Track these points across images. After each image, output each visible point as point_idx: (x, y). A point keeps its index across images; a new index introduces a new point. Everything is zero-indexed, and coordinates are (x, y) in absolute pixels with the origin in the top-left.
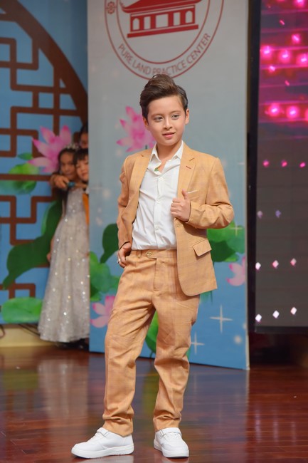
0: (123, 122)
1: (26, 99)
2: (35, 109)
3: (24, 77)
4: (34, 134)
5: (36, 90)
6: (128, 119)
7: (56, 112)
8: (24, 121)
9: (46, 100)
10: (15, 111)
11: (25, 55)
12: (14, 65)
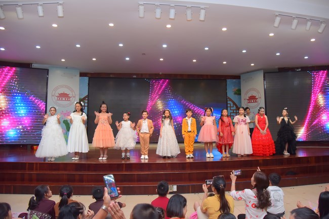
1: (232, 111)
2: (233, 113)
3: (232, 108)
5: (233, 110)
7: (236, 113)
8: (232, 114)
9: (235, 111)
10: (231, 113)
11: (232, 105)
12: (230, 107)
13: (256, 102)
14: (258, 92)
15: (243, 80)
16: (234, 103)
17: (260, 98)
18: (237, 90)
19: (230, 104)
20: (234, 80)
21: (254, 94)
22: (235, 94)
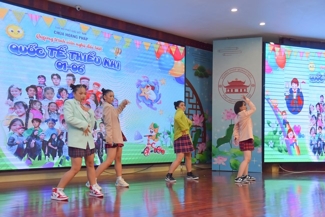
0: (224, 113)
1: (191, 106)
2: (193, 109)
3: (191, 101)
4: (192, 115)
5: (193, 104)
6: (226, 112)
7: (196, 109)
8: (191, 112)
9: (195, 106)
10: (189, 109)
11: (191, 96)
12: (189, 98)
13: (243, 92)
14: (250, 75)
15: (219, 51)
16: (194, 92)
17: (254, 86)
18: (198, 69)
19: (189, 92)
20: (196, 49)
21: (241, 77)
22: (196, 74)
